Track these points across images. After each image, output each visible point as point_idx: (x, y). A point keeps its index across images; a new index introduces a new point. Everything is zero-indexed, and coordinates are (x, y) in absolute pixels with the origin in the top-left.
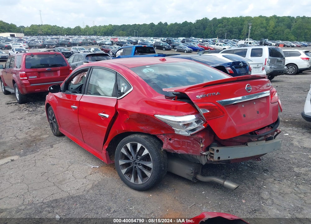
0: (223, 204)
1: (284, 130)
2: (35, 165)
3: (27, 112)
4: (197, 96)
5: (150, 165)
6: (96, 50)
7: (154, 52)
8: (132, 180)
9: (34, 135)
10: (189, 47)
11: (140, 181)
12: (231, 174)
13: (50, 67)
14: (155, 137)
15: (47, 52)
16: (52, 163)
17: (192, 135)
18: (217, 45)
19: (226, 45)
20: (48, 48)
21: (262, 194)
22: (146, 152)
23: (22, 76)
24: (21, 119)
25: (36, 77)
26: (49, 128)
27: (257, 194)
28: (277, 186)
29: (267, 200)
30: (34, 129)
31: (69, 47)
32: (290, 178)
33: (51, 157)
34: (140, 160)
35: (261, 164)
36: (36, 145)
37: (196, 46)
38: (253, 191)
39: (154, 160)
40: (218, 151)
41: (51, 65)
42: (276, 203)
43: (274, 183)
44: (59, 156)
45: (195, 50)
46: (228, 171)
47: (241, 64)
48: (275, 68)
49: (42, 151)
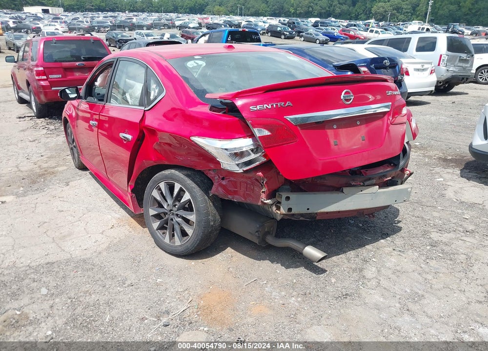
0: (299, 282)
1: (439, 173)
2: (33, 212)
3: (45, 131)
4: (251, 108)
5: (192, 217)
6: (172, 36)
7: (259, 40)
8: (167, 240)
9: (45, 165)
10: (323, 35)
11: (178, 241)
12: (327, 237)
13: (84, 61)
14: (201, 173)
15: (81, 36)
16: (60, 208)
17: (245, 172)
18: (372, 31)
19: (387, 32)
20: (98, 32)
21: (365, 271)
22: (187, 197)
23: (39, 73)
24: (34, 141)
25: (60, 76)
26: (70, 157)
27: (357, 270)
28: (395, 259)
29: (369, 280)
30: (48, 157)
31: (131, 30)
32: (420, 248)
33: (61, 199)
34: (178, 209)
35: (381, 224)
36: (44, 181)
37: (336, 32)
38: (354, 266)
39: (197, 210)
40: (288, 198)
41: (83, 58)
42: (384, 286)
43: (391, 255)
44: (74, 199)
45: (334, 39)
46: (325, 232)
47: (387, 63)
48: (454, 72)
49: (51, 190)
